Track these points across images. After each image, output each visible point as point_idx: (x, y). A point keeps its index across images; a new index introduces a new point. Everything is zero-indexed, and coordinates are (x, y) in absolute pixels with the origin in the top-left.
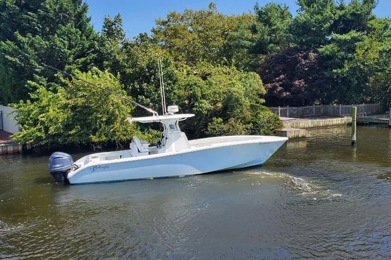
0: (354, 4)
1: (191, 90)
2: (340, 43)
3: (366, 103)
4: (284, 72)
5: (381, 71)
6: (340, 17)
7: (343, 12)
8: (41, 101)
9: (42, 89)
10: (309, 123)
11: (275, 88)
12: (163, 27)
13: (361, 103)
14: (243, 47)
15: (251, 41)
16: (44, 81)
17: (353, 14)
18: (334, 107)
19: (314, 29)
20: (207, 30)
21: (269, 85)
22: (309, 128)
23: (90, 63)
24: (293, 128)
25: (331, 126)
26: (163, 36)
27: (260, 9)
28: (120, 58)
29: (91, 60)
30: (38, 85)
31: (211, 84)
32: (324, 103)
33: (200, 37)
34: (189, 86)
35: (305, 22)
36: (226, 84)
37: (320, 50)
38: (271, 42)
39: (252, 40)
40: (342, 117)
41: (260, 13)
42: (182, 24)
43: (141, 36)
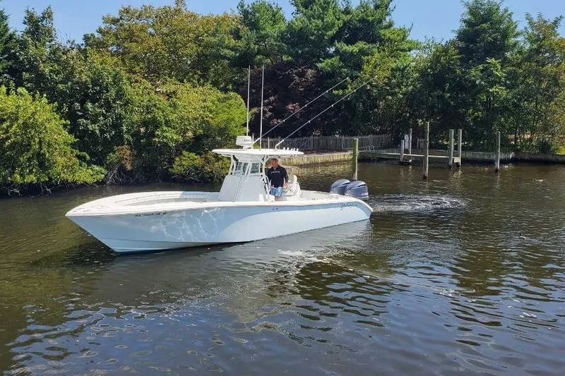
0: (363, 7)
1: (149, 113)
2: (344, 57)
3: (374, 133)
4: (274, 93)
5: (393, 94)
6: (345, 23)
7: (349, 17)
10: (305, 158)
12: (114, 27)
13: (368, 134)
14: (224, 57)
15: (232, 50)
17: (363, 21)
18: (336, 140)
19: (313, 38)
20: (175, 33)
21: (256, 110)
22: (304, 164)
25: (331, 162)
26: (114, 38)
27: (245, 7)
28: (46, 69)
29: (3, 69)
31: (174, 106)
32: (325, 133)
33: (165, 42)
35: (301, 28)
36: (197, 107)
37: (319, 65)
38: (259, 52)
40: (345, 151)
41: (246, 13)
42: (140, 23)
43: (86, 38)
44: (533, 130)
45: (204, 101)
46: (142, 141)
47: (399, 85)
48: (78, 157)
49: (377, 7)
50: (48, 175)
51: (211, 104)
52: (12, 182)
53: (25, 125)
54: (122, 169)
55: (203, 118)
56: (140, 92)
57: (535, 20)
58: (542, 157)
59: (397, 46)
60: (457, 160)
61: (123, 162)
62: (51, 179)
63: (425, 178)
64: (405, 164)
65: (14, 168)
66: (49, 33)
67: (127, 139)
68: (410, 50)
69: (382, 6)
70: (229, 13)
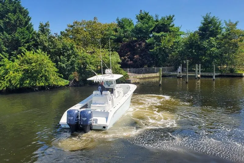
0: (163, 19)
1: (84, 60)
2: (156, 38)
3: (167, 66)
4: (130, 51)
5: (174, 52)
6: (156, 25)
7: (158, 23)
8: (6, 66)
9: (6, 60)
10: (141, 76)
11: (125, 59)
12: (71, 28)
13: (165, 67)
14: (111, 39)
15: (114, 36)
16: (7, 55)
17: (163, 24)
18: (153, 69)
19: (144, 31)
20: (93, 30)
21: (123, 58)
22: (141, 78)
23: (32, 46)
24: (134, 78)
25: (151, 77)
26: (71, 33)
27: (119, 20)
28: (46, 44)
29: (32, 44)
30: (4, 57)
31: (94, 57)
32: (149, 66)
33: (90, 34)
34: (83, 58)
35: (140, 27)
37: (147, 41)
38: (124, 37)
40: (157, 73)
41: (119, 22)
42: (81, 27)
43: (61, 33)
44: (227, 64)
46: (82, 70)
47: (176, 48)
48: (59, 76)
49: (168, 19)
50: (48, 83)
52: (35, 86)
53: (40, 64)
54: (75, 80)
56: (81, 52)
57: (228, 23)
58: (231, 74)
59: (176, 34)
60: (199, 76)
61: (75, 78)
62: (49, 84)
63: (187, 83)
64: (179, 77)
65: (36, 80)
66: (48, 31)
67: (77, 69)
68: (180, 35)
69: (170, 19)
70: (113, 23)
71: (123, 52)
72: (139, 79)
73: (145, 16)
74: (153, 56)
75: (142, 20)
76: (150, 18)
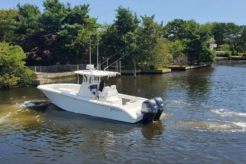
0: (76, 8)
2: (70, 30)
3: (84, 63)
4: (37, 45)
5: (92, 47)
6: (68, 15)
7: (70, 12)
10: (53, 75)
11: (32, 55)
13: (81, 63)
14: (11, 29)
17: (76, 14)
18: (68, 66)
19: (54, 21)
21: (28, 53)
22: (54, 78)
24: (44, 78)
25: (66, 76)
27: (21, 6)
32: (62, 64)
35: (49, 16)
37: (58, 33)
38: (28, 27)
39: (16, 25)
40: (72, 71)
41: (21, 9)
44: (147, 61)
45: (2, 49)
49: (82, 9)
51: (6, 51)
55: (2, 58)
58: (151, 71)
59: (92, 26)
60: (119, 74)
68: (98, 28)
69: (85, 8)
70: (13, 9)
71: (28, 46)
72: (51, 78)
73: (54, 4)
74: (66, 50)
75: (51, 8)
76: (61, 6)
